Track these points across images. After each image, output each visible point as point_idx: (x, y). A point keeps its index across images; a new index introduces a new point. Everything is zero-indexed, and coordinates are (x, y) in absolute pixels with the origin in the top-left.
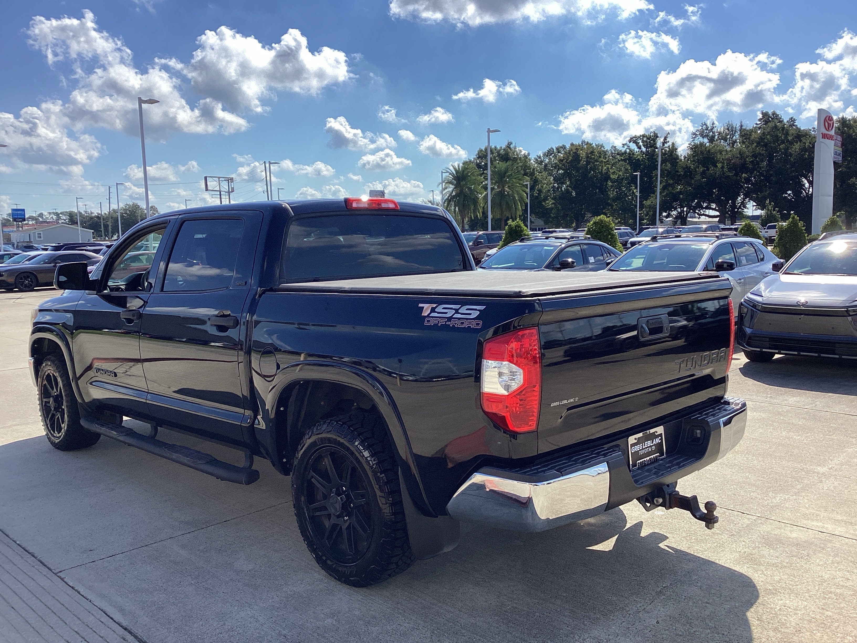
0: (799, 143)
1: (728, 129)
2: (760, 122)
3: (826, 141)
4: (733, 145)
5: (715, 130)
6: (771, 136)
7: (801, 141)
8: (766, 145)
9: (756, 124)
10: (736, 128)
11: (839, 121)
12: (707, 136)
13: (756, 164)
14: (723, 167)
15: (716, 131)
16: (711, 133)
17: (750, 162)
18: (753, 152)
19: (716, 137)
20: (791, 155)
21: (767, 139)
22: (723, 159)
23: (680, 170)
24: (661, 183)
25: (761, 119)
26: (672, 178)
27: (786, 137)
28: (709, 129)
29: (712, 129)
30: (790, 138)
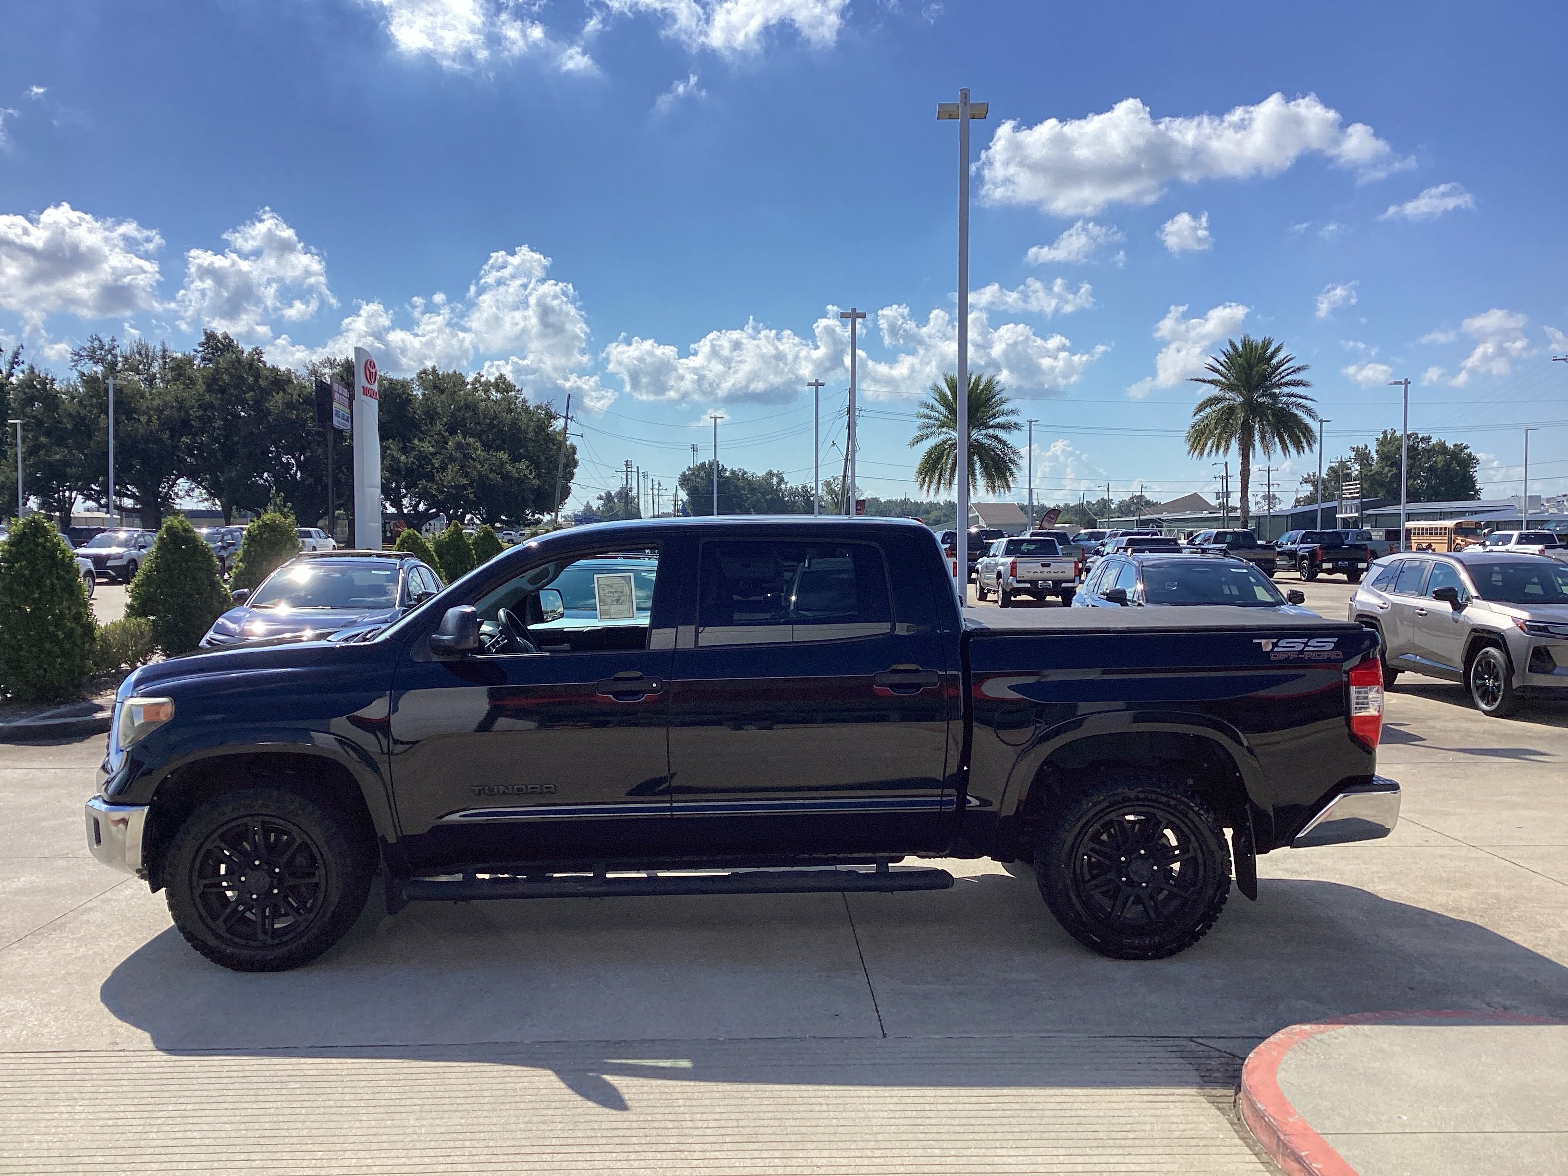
0: (281, 393)
1: (140, 354)
2: (201, 349)
3: (368, 399)
4: (151, 381)
5: (118, 351)
6: (230, 375)
7: (284, 391)
8: (222, 391)
9: (196, 351)
10: (154, 352)
11: (342, 365)
12: (102, 360)
13: (206, 422)
14: (149, 421)
15: (119, 353)
16: (109, 357)
17: (196, 417)
18: (200, 400)
19: (120, 365)
20: (269, 412)
21: (224, 381)
22: (147, 407)
23: (65, 420)
24: (23, 442)
25: (204, 344)
26: (48, 434)
27: (256, 380)
28: (106, 348)
29: (110, 351)
30: (262, 383)
